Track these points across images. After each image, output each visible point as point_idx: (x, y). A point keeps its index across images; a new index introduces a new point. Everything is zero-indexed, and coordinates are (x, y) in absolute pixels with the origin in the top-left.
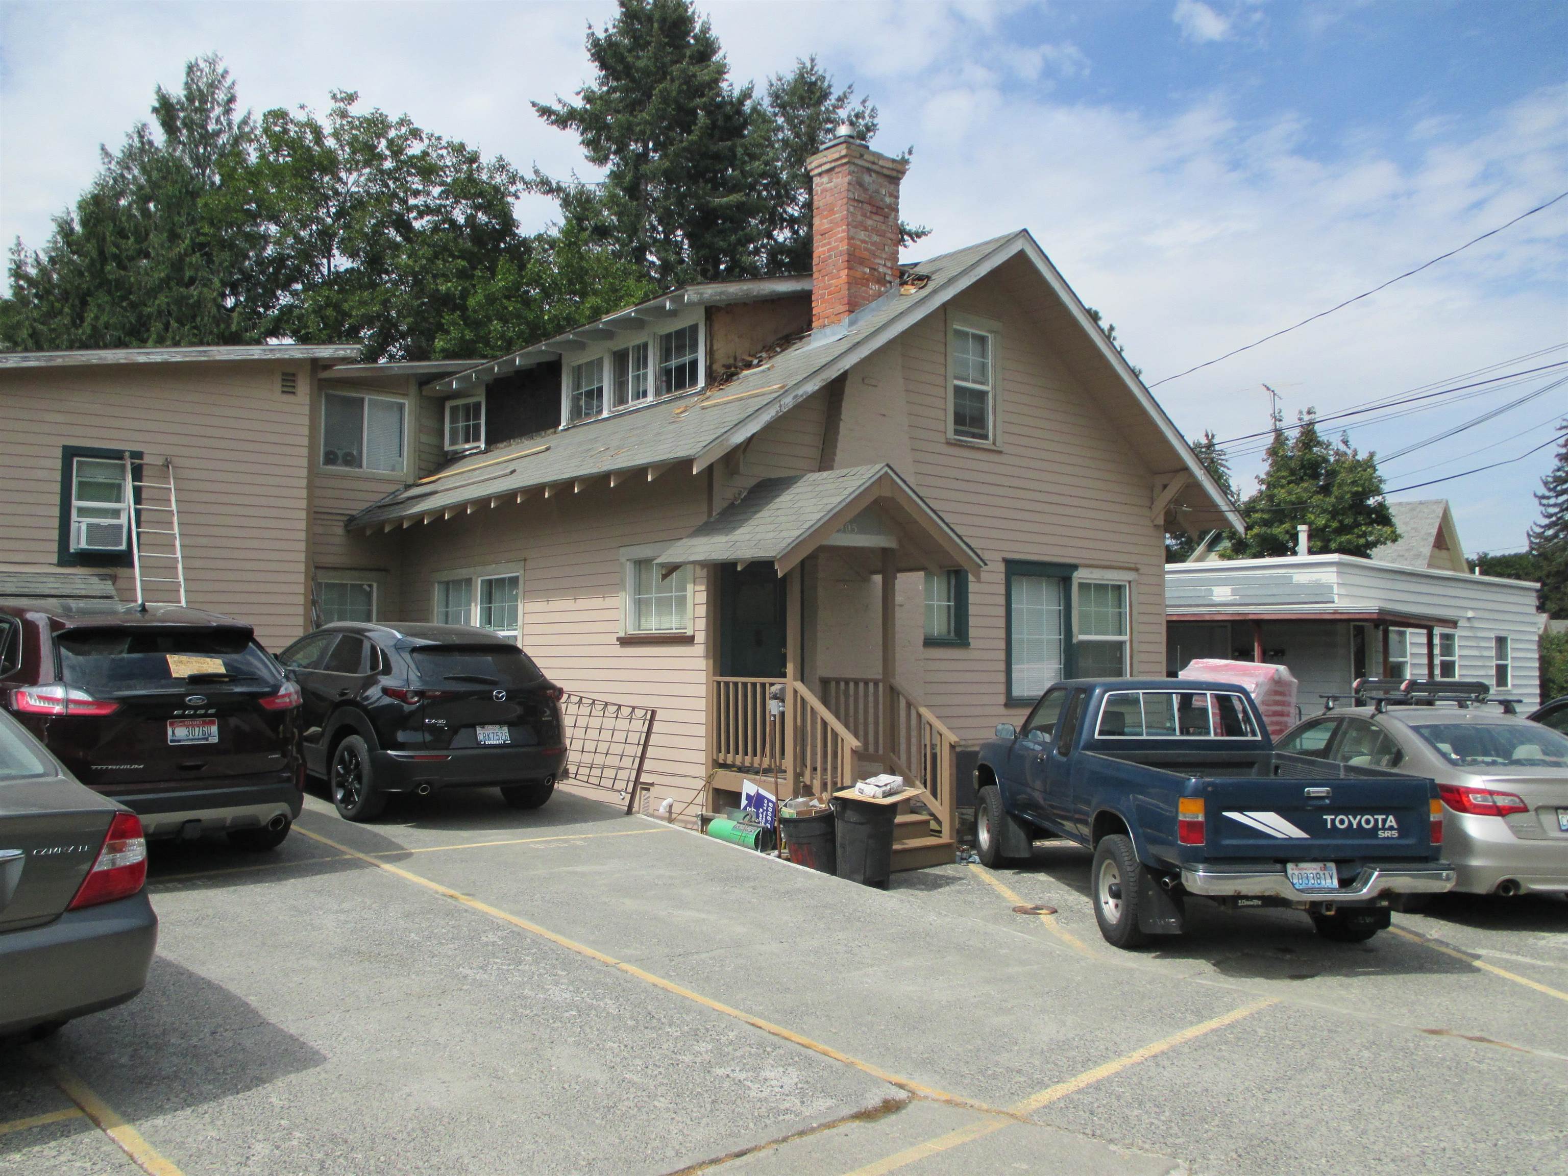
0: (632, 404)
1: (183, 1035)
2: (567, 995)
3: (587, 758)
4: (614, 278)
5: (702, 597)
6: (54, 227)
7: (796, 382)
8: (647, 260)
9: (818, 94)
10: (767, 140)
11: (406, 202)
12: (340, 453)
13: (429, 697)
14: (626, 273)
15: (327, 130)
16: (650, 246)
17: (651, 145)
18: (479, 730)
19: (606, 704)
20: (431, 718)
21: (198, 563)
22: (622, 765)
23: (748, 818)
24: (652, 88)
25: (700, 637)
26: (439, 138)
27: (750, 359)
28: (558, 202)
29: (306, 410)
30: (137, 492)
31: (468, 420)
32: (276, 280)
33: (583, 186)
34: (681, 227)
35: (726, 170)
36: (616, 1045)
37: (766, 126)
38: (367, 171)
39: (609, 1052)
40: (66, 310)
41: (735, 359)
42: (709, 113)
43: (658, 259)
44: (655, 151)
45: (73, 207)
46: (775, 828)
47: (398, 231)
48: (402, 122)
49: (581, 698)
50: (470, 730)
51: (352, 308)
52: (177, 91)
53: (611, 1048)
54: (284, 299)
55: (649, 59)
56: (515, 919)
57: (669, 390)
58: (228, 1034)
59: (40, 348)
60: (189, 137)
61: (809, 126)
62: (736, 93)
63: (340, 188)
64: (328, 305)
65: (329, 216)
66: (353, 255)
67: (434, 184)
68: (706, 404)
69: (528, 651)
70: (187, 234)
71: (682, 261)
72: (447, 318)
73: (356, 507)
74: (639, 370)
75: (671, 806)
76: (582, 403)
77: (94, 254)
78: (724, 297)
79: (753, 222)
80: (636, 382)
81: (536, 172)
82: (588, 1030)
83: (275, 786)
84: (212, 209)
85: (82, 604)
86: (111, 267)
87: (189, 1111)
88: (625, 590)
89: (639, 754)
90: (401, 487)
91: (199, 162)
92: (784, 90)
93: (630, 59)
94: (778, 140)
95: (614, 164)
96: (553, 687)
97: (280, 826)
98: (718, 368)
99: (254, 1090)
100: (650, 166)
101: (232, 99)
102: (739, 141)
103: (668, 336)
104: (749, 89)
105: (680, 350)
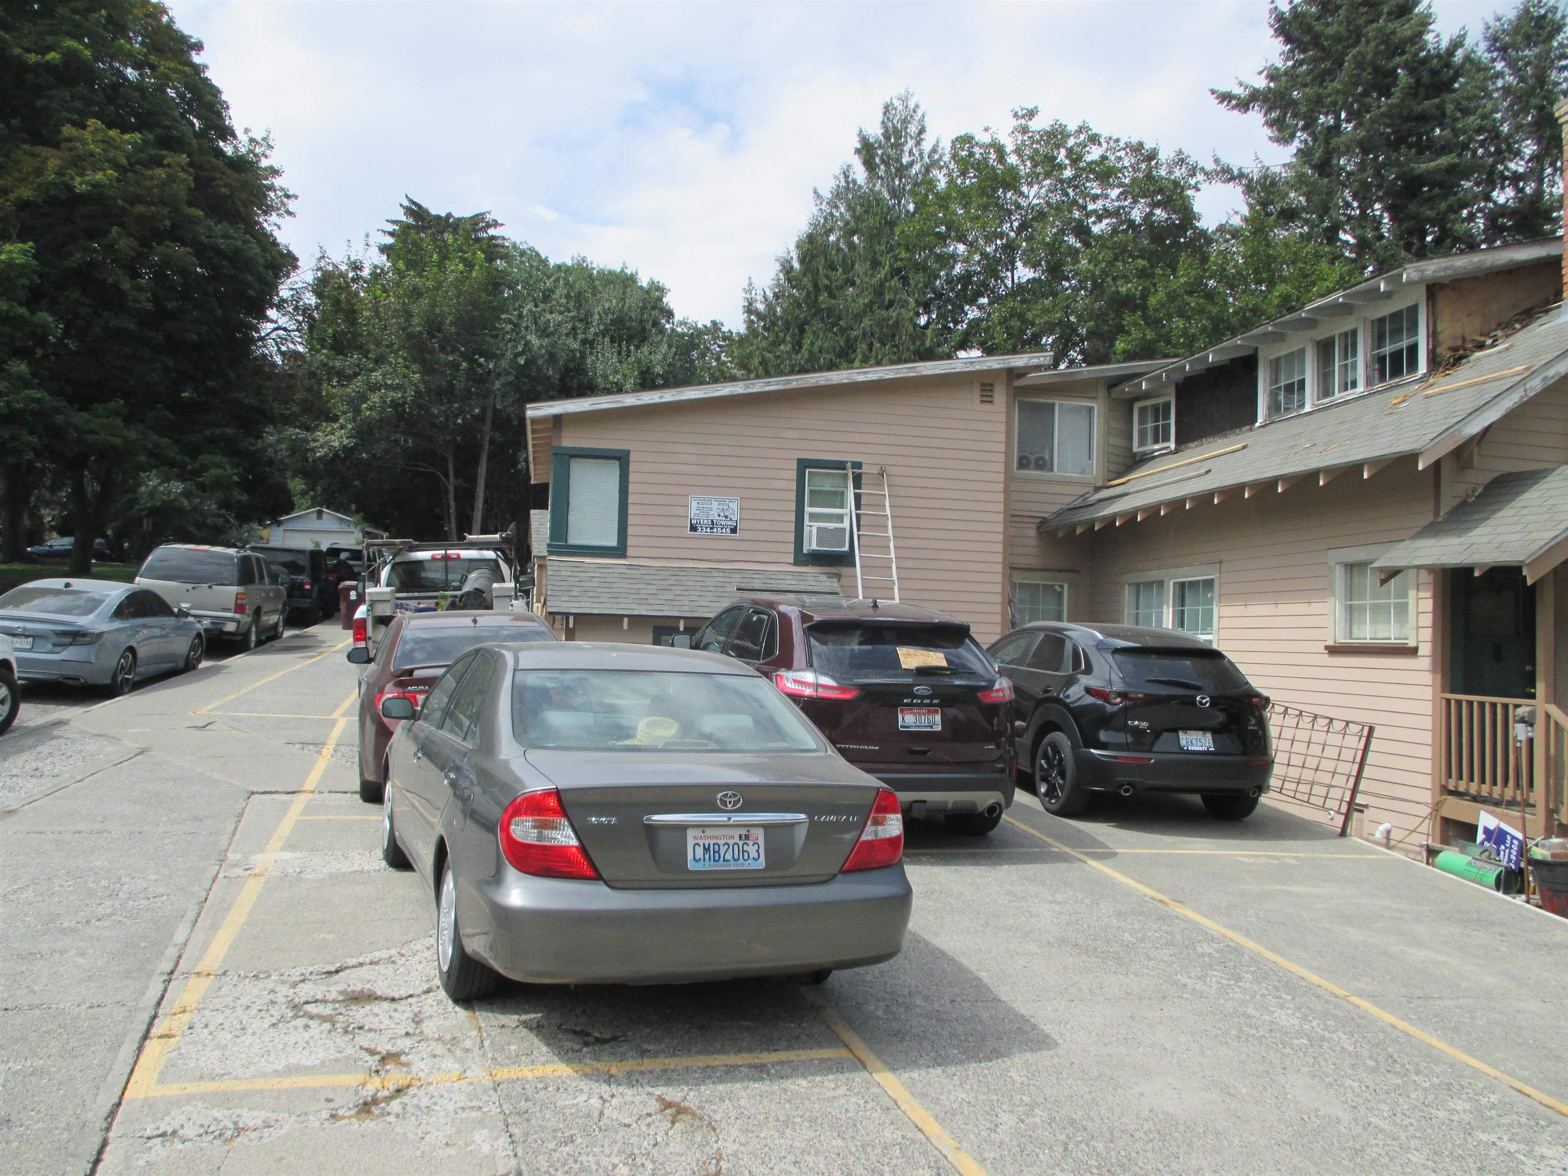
0: (1339, 396)
1: (926, 998)
2: (1296, 1022)
3: (1294, 773)
4: (1306, 263)
5: (1427, 604)
6: (777, 267)
7: (1543, 363)
8: (1340, 240)
9: (1549, 29)
10: (1483, 91)
11: (1084, 208)
12: (1032, 458)
13: (1131, 699)
14: (1318, 256)
15: (1010, 147)
16: (1343, 223)
17: (1343, 115)
18: (1181, 735)
19: (1316, 716)
20: (1133, 720)
21: (909, 564)
22: (1333, 783)
23: (1487, 854)
24: (1344, 54)
25: (1425, 649)
26: (1117, 141)
27: (1482, 339)
28: (1240, 189)
29: (1003, 417)
30: (858, 497)
31: (1157, 420)
32: (965, 295)
33: (1268, 169)
34: (1379, 200)
35: (1433, 130)
36: (1356, 1084)
37: (1481, 75)
38: (1048, 182)
39: (1348, 1090)
40: (788, 338)
41: (1464, 340)
42: (1411, 69)
43: (1354, 237)
44: (1348, 121)
45: (792, 247)
46: (1521, 870)
47: (1077, 236)
48: (1080, 130)
49: (1287, 708)
50: (1173, 734)
51: (1036, 316)
52: (875, 131)
53: (1351, 1087)
54: (972, 313)
55: (1340, 23)
56: (1229, 933)
57: (1382, 378)
58: (966, 1005)
59: (768, 374)
60: (886, 172)
61: (1537, 67)
62: (1444, 44)
63: (1023, 203)
64: (1011, 316)
65: (1012, 230)
66: (1035, 266)
67: (1113, 187)
68: (1429, 392)
69: (1229, 656)
70: (887, 261)
71: (1382, 237)
72: (1128, 319)
73: (1048, 509)
74: (1346, 358)
75: (1388, 832)
76: (1282, 397)
77: (810, 286)
78: (1450, 272)
79: (1467, 184)
80: (1343, 370)
81: (1217, 161)
82: (1323, 1063)
83: (989, 775)
84: (908, 236)
85: (814, 599)
86: (823, 297)
87: (939, 1070)
88: (1333, 594)
89: (1354, 773)
90: (1091, 489)
91: (896, 194)
92: (1504, 31)
93: (1318, 28)
94: (1497, 90)
95: (1301, 142)
96: (1258, 695)
97: (992, 815)
98: (1443, 351)
99: (994, 1062)
100: (1343, 138)
101: (922, 131)
102: (1449, 97)
103: (1382, 320)
104: (1460, 36)
105: (1396, 333)
